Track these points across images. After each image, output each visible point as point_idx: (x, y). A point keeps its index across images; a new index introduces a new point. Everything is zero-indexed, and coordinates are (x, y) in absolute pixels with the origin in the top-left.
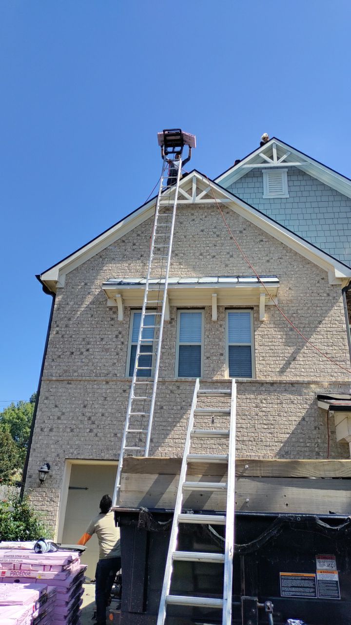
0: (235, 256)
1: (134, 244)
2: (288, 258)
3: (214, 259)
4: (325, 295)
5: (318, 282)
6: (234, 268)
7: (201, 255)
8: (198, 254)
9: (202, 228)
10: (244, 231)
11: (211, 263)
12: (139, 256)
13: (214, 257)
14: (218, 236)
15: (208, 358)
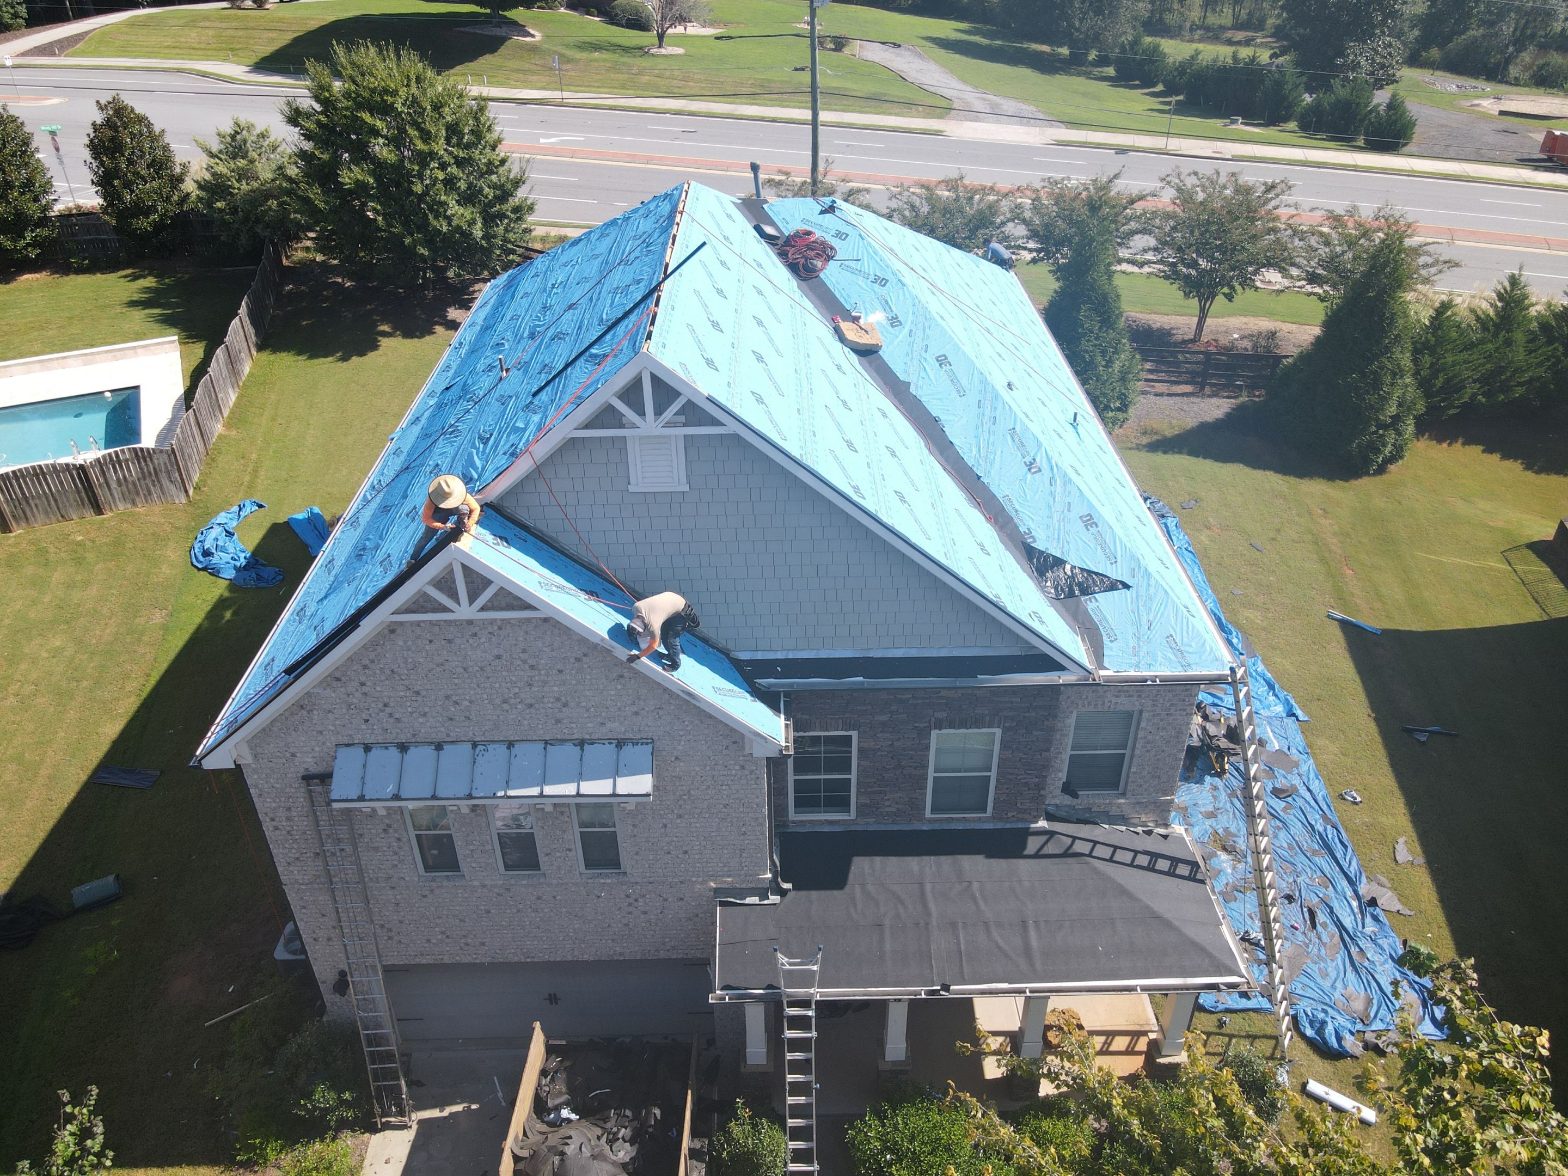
0: (572, 704)
1: (363, 684)
2: (672, 707)
3: (533, 710)
4: (737, 767)
5: (727, 748)
6: (574, 725)
7: (505, 701)
8: (498, 701)
9: (496, 652)
10: (584, 659)
11: (528, 717)
12: (381, 705)
13: (531, 706)
14: (532, 667)
15: (547, 855)
